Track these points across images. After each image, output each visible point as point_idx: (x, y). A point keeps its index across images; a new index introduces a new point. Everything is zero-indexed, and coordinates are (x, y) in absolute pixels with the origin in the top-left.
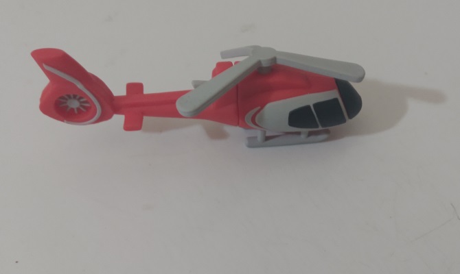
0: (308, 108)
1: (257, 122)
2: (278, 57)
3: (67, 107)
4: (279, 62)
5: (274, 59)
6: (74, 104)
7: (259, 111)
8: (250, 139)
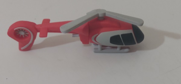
0: (119, 36)
1: (97, 40)
2: (106, 13)
3: (20, 35)
4: (107, 15)
5: (105, 14)
6: (22, 33)
7: (97, 36)
8: (95, 49)
